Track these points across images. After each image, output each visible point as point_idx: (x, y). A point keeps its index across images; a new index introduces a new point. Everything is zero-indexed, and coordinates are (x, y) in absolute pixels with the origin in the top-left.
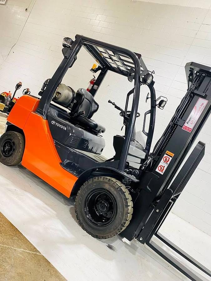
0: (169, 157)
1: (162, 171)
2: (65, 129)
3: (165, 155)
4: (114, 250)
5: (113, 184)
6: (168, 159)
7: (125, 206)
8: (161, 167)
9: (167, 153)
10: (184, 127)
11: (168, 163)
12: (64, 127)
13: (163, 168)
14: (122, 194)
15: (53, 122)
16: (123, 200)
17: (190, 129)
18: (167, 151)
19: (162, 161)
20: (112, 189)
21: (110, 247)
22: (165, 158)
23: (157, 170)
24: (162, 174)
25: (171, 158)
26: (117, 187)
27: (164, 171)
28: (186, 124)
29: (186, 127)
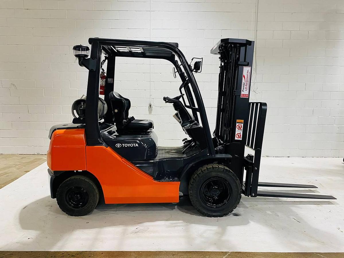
0: (241, 124)
1: (240, 137)
2: (137, 145)
3: (237, 124)
4: (240, 215)
5: (218, 169)
6: (240, 126)
7: (236, 180)
8: (238, 134)
9: (238, 121)
10: (242, 95)
11: (242, 129)
12: (134, 144)
13: (239, 135)
14: (229, 173)
15: (118, 145)
16: (233, 176)
17: (247, 95)
18: (237, 120)
19: (237, 129)
20: (218, 173)
21: (236, 215)
22: (238, 126)
23: (236, 139)
24: (241, 139)
25: (242, 124)
26: (222, 170)
27: (241, 137)
28: (242, 93)
29: (243, 94)
